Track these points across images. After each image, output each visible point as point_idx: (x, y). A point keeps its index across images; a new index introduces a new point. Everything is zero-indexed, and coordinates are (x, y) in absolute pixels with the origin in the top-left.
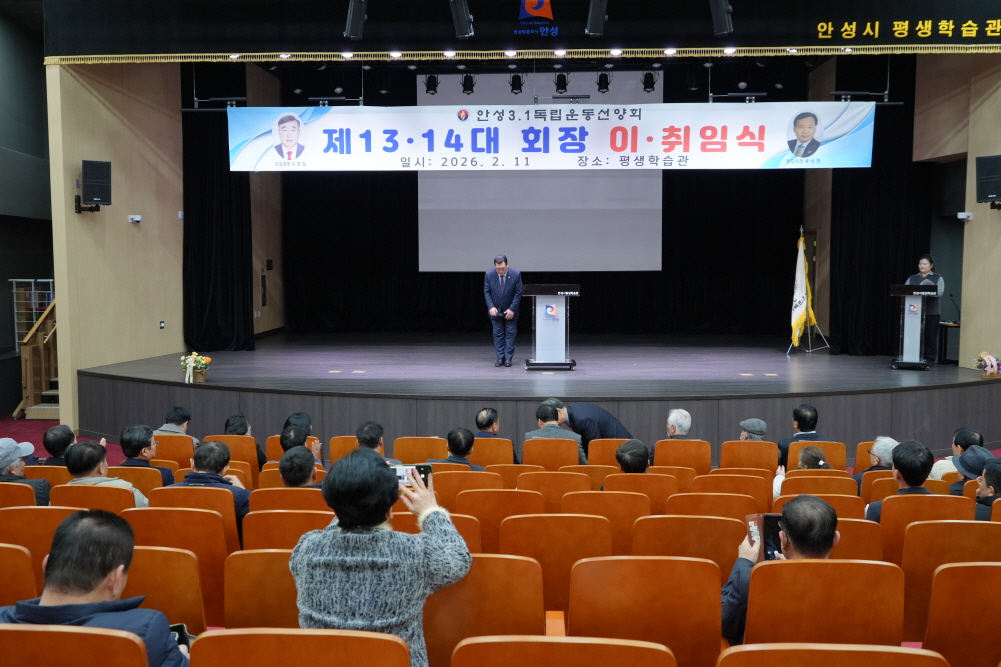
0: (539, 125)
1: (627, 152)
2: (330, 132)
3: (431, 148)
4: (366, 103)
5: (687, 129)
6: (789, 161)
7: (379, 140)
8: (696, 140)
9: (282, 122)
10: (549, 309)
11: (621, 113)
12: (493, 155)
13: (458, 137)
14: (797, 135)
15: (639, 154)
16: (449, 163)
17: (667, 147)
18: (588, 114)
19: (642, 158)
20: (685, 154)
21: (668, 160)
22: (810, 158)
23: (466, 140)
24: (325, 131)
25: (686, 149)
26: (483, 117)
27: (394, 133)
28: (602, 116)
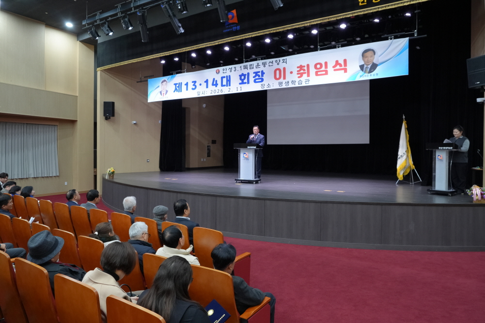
0: (245, 72)
2: (175, 84)
3: (207, 87)
5: (308, 66)
7: (191, 86)
9: (162, 82)
11: (278, 62)
12: (229, 87)
13: (216, 81)
14: (364, 62)
15: (287, 80)
17: (299, 75)
18: (264, 64)
21: (300, 82)
22: (372, 73)
23: (219, 82)
26: (225, 71)
27: (195, 82)
28: (271, 64)
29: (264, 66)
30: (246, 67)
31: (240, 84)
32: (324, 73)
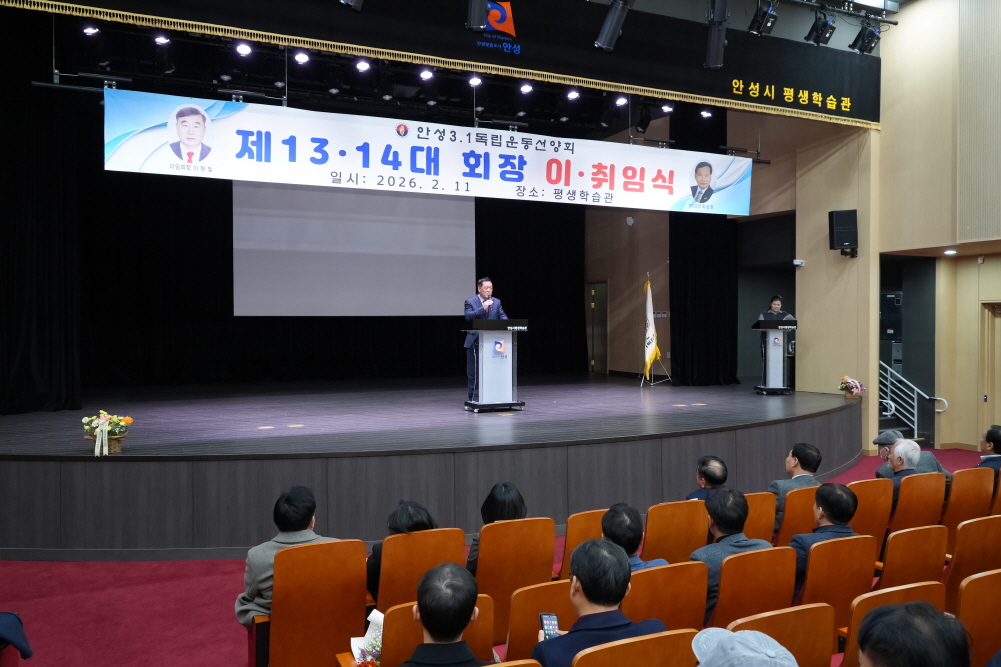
1: (561, 185)
4: (291, 104)
6: (690, 205)
8: (619, 179)
9: (181, 114)
10: (498, 345)
11: (556, 145)
12: (433, 177)
13: (396, 154)
16: (385, 182)
17: (596, 183)
19: (574, 193)
20: (611, 192)
21: (596, 197)
22: (706, 204)
24: (239, 132)
25: (612, 187)
26: (424, 134)
27: (323, 142)
29: (526, 148)
30: (481, 139)
31: (465, 174)
32: (637, 187)
